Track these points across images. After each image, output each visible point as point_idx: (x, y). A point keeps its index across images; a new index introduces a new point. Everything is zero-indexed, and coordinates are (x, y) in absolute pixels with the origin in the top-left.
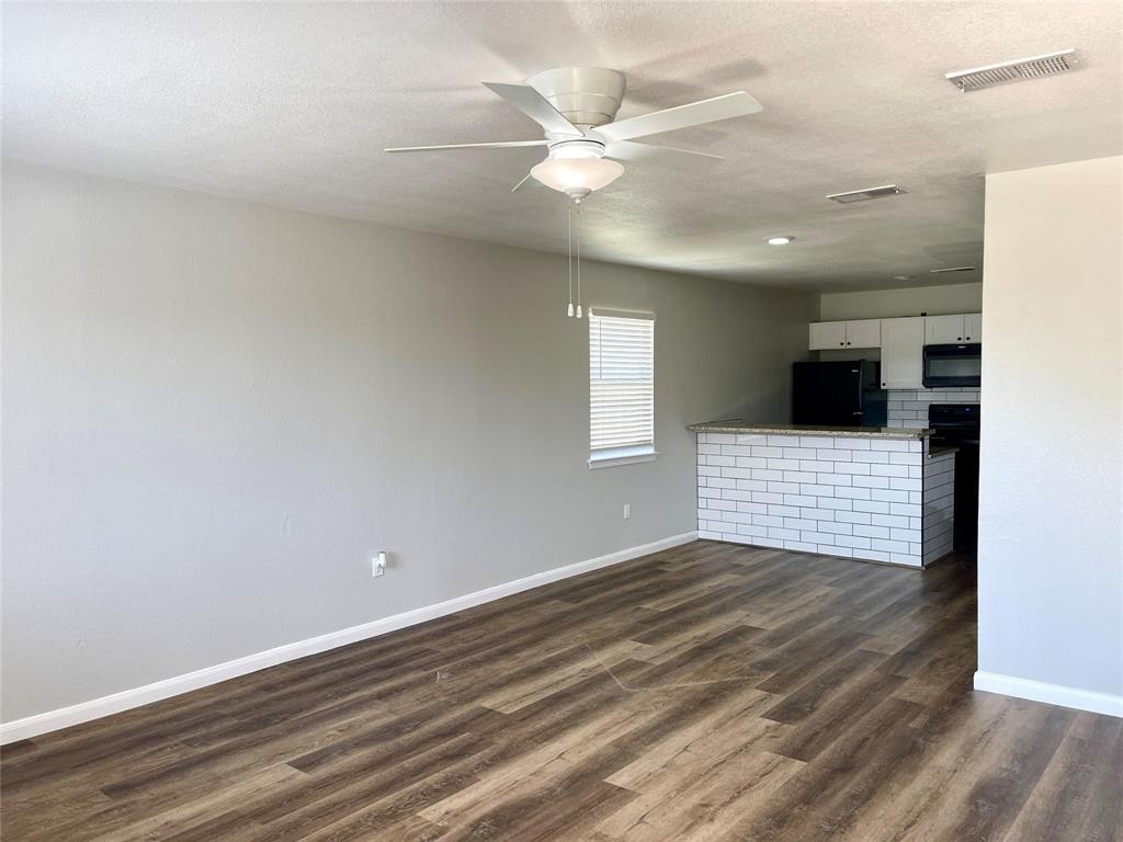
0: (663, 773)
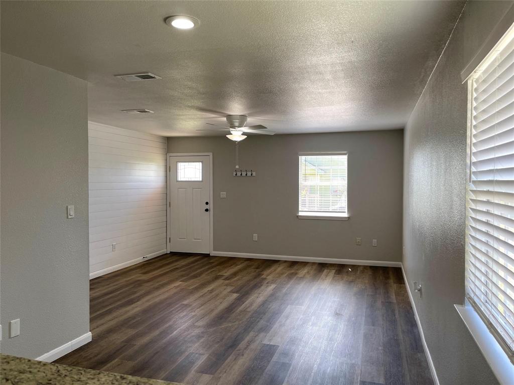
0: (225, 297)
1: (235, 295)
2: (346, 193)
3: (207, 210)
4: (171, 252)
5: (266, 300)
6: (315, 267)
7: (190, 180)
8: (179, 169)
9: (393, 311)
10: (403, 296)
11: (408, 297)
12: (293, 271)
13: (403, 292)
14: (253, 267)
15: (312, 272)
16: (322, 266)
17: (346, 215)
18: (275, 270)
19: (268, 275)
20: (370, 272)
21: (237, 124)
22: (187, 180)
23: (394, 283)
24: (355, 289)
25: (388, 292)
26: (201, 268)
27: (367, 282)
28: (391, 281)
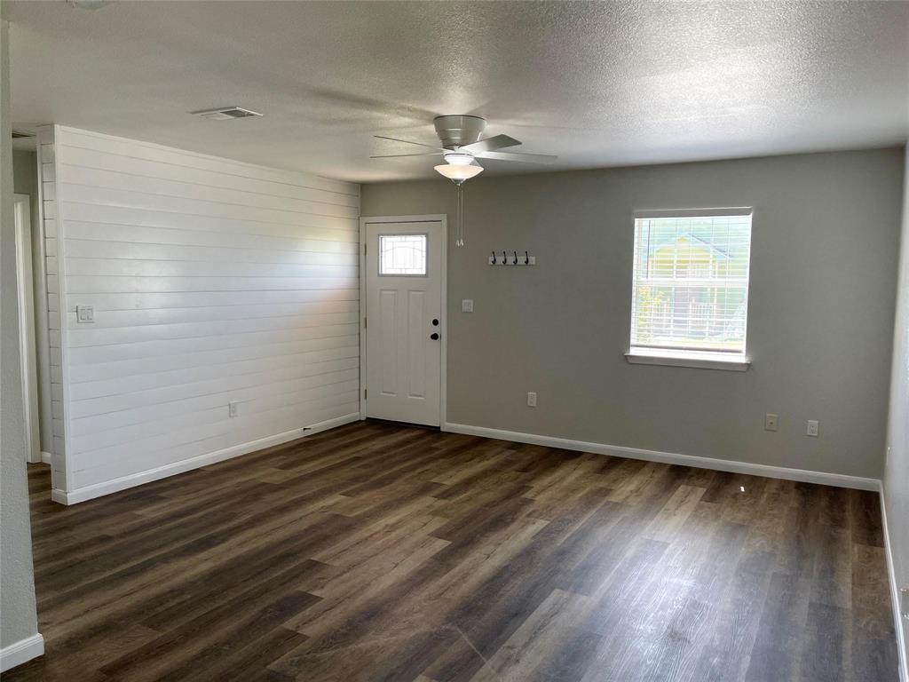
0: (414, 548)
1: (441, 544)
2: (744, 307)
3: (435, 337)
4: (368, 418)
5: (507, 567)
6: (659, 475)
7: (403, 273)
8: (383, 250)
9: (838, 640)
10: (874, 588)
11: (887, 592)
12: (603, 484)
13: (876, 574)
14: (515, 467)
15: (649, 490)
16: (679, 474)
17: (742, 359)
18: (563, 478)
19: (539, 493)
20: (793, 501)
21: (457, 138)
22: (398, 272)
23: (855, 540)
24: (743, 553)
25: (833, 571)
26: (405, 461)
27: (780, 530)
28: (848, 534)
